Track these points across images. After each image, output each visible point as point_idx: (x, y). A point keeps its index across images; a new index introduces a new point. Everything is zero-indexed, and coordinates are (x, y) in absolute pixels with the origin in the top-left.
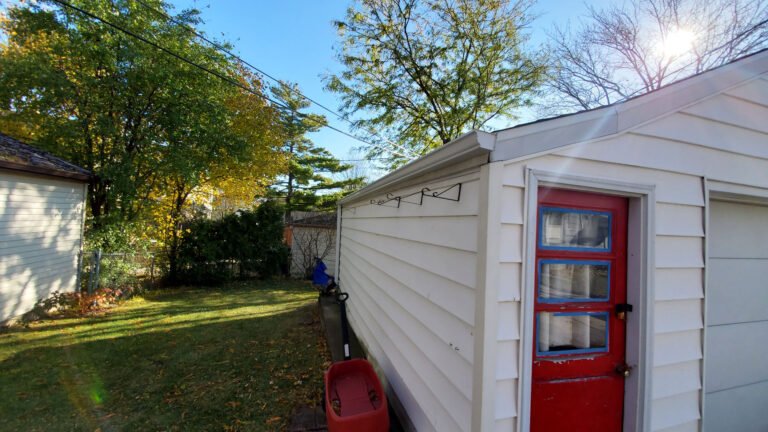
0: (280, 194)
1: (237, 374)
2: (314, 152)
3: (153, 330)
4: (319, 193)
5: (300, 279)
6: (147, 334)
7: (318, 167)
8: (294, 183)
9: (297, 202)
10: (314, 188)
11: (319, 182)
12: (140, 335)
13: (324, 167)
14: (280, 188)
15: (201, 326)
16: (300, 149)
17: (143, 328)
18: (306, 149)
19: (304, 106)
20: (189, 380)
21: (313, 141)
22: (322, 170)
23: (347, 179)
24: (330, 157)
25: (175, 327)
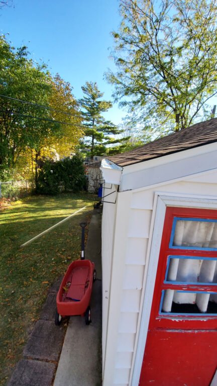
0: (88, 147)
1: (41, 251)
2: (105, 123)
3: (17, 221)
4: (107, 146)
5: (92, 193)
6: (14, 223)
7: (107, 132)
8: (95, 141)
9: (96, 151)
10: (105, 144)
11: (108, 140)
12: (11, 223)
13: (110, 132)
14: (88, 144)
15: (38, 220)
16: (98, 122)
17: (13, 220)
18: (101, 122)
19: (100, 96)
20: (20, 252)
21: (104, 117)
22: (109, 134)
23: (122, 138)
24: (113, 126)
25: (27, 220)
